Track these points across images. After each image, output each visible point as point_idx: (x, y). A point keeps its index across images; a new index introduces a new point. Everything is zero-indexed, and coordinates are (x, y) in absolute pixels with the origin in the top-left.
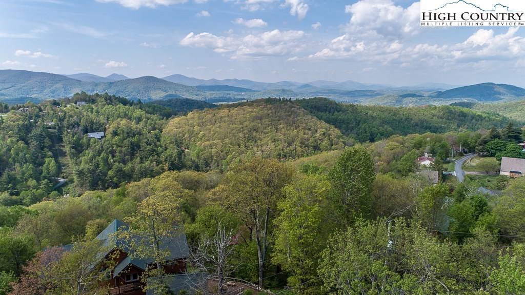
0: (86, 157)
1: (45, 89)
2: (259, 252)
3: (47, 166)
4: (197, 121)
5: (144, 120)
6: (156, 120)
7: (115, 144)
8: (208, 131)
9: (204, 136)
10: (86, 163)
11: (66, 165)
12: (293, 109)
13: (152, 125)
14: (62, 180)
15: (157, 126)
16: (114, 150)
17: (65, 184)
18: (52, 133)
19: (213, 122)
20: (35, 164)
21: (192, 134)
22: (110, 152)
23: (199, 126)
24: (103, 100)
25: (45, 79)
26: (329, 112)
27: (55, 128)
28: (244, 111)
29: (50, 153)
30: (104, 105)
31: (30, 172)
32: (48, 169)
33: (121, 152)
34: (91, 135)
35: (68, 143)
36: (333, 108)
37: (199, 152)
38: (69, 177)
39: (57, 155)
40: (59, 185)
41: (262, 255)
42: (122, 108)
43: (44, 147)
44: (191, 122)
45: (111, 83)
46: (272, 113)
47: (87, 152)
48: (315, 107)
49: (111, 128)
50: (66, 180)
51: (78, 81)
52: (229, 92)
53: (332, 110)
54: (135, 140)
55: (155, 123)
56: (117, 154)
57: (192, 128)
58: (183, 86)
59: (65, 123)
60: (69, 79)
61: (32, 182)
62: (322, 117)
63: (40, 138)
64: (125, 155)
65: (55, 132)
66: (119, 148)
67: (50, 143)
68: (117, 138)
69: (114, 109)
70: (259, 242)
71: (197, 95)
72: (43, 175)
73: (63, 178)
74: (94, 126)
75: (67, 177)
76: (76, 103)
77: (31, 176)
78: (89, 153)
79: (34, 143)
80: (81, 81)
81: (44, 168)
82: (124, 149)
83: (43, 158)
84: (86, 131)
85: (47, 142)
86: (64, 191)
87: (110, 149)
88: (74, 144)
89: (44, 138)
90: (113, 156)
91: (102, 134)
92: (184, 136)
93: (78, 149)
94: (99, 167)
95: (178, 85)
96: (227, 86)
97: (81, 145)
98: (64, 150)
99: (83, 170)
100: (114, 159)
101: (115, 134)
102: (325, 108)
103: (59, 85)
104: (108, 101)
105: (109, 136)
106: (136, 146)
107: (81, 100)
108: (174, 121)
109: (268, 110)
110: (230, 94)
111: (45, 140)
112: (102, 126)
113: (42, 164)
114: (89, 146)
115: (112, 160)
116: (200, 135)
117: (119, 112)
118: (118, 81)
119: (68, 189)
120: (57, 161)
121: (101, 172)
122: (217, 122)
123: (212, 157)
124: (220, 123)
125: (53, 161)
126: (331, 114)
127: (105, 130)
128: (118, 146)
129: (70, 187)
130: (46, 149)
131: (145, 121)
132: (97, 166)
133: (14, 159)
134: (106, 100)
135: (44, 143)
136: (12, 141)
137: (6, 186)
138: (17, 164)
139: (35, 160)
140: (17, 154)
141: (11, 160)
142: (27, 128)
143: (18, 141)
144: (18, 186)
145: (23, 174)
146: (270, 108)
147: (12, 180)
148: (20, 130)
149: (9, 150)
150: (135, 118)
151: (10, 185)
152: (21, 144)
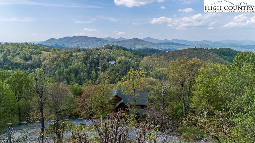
0: (107, 72)
1: (94, 44)
2: (184, 106)
3: (93, 74)
4: (157, 59)
5: (132, 57)
6: (137, 58)
7: (119, 67)
8: (161, 64)
9: (159, 65)
10: (107, 74)
11: (99, 75)
12: (208, 54)
13: (136, 60)
15: (138, 60)
16: (119, 69)
18: (95, 61)
19: (165, 59)
20: (88, 73)
21: (154, 65)
22: (117, 70)
23: (157, 61)
24: (116, 48)
26: (231, 56)
27: (96, 59)
28: (181, 54)
29: (94, 69)
30: (116, 50)
31: (86, 76)
32: (93, 76)
33: (121, 70)
34: (110, 62)
35: (101, 65)
36: (234, 54)
37: (157, 73)
39: (97, 70)
41: (185, 108)
42: (123, 52)
43: (92, 66)
44: (153, 59)
45: (119, 42)
46: (196, 55)
47: (108, 69)
48: (222, 53)
49: (118, 59)
50: (99, 81)
51: (106, 40)
52: (173, 46)
53: (233, 55)
54: (128, 65)
55: (137, 59)
56: (120, 71)
57: (154, 62)
58: (151, 43)
59: (100, 57)
60: (103, 40)
61: (87, 80)
62: (226, 58)
63: (91, 62)
64: (123, 72)
65: (96, 61)
66: (121, 69)
68: (120, 64)
69: (120, 52)
70: (184, 101)
72: (91, 78)
74: (111, 59)
75: (99, 80)
76: (105, 49)
77: (86, 78)
78: (109, 70)
79: (88, 65)
80: (107, 41)
81: (91, 75)
82: (123, 69)
83: (91, 71)
84: (108, 61)
85: (93, 64)
87: (117, 69)
88: (103, 66)
89: (92, 63)
90: (118, 72)
91: (114, 62)
92: (150, 65)
95: (149, 42)
96: (173, 43)
97: (106, 67)
98: (99, 69)
100: (119, 73)
101: (120, 62)
102: (228, 54)
103: (99, 43)
104: (118, 48)
105: (117, 63)
106: (128, 68)
107: (107, 48)
108: (146, 58)
109: (194, 54)
110: (174, 47)
112: (114, 59)
113: (91, 73)
114: (109, 67)
115: (118, 74)
116: (157, 65)
117: (122, 53)
118: (123, 41)
120: (96, 73)
123: (163, 76)
124: (168, 60)
125: (95, 72)
126: (232, 57)
127: (115, 61)
128: (120, 68)
130: (92, 67)
133: (81, 70)
134: (117, 48)
135: (92, 65)
136: (81, 63)
137: (78, 81)
138: (82, 73)
139: (88, 71)
140: (82, 69)
141: (80, 71)
142: (86, 59)
143: (83, 64)
144: (82, 81)
145: (84, 77)
146: (195, 53)
147: (80, 79)
148: (84, 59)
149: (80, 67)
150: (128, 56)
151: (79, 81)
152: (84, 65)
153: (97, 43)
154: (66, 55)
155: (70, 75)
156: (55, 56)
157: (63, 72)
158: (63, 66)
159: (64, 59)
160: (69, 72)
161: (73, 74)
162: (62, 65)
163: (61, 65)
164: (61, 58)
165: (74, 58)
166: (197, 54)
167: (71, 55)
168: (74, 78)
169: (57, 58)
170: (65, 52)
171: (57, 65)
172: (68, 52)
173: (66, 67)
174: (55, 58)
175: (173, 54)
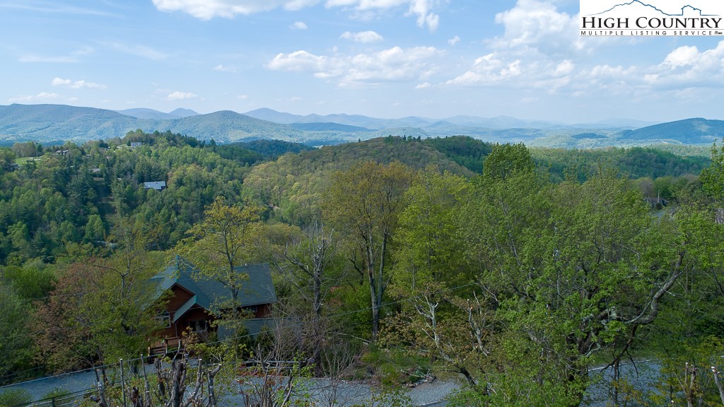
0: (141, 214)
1: (91, 129)
2: (373, 294)
3: (91, 225)
4: (291, 169)
5: (219, 166)
6: (235, 167)
7: (180, 197)
8: (305, 182)
9: (299, 188)
10: (142, 221)
11: (115, 225)
12: (423, 151)
13: (230, 174)
14: (110, 245)
15: (235, 175)
16: (179, 205)
17: (114, 250)
18: (97, 182)
19: (313, 169)
20: (75, 222)
21: (284, 185)
22: (173, 207)
23: (292, 174)
24: (165, 139)
25: (90, 116)
26: (474, 156)
27: (101, 176)
28: (356, 154)
29: (95, 209)
30: (166, 147)
31: (69, 233)
32: (92, 229)
33: (187, 207)
34: (148, 185)
35: (118, 194)
36: (479, 150)
37: (293, 210)
38: (119, 241)
39: (104, 211)
41: (376, 299)
42: (190, 151)
43: (87, 200)
44: (282, 169)
45: (175, 121)
46: (393, 156)
47: (143, 207)
48: (454, 149)
50: (115, 244)
51: (133, 118)
52: (334, 132)
53: (478, 153)
54: (206, 191)
55: (234, 171)
56: (183, 210)
57: (283, 178)
58: (273, 124)
59: (115, 169)
60: (121, 115)
61: (72, 246)
62: (463, 162)
63: (83, 188)
64: (193, 212)
65: (101, 182)
66: (185, 203)
67: (94, 196)
68: (182, 188)
69: (178, 152)
70: (372, 280)
71: (290, 136)
72: (86, 237)
73: (112, 242)
74: (153, 173)
75: (116, 241)
76: (129, 145)
77: (69, 238)
78: (146, 208)
79: (75, 195)
80: (136, 118)
81: (87, 228)
82: (191, 203)
83: (85, 215)
84: (142, 180)
85: (91, 193)
87: (174, 203)
88: (126, 197)
89: (88, 188)
90: (177, 214)
91: (163, 183)
92: (272, 188)
93: (131, 203)
94: (158, 227)
95: (266, 123)
97: (136, 199)
98: (113, 206)
100: (179, 216)
101: (180, 183)
102: (468, 150)
103: (108, 124)
104: (172, 141)
105: (172, 186)
106: (208, 200)
107: (136, 140)
108: (260, 168)
109: (388, 153)
110: (336, 134)
111: (89, 192)
112: (163, 173)
113: (84, 222)
114: (145, 199)
115: (176, 219)
116: (294, 186)
117: (186, 155)
118: (186, 118)
120: (103, 219)
122: (318, 169)
123: (312, 215)
124: (322, 170)
125: (99, 219)
126: (476, 159)
127: (166, 179)
128: (184, 200)
130: (89, 204)
131: (220, 169)
133: (48, 215)
134: (169, 140)
135: (87, 195)
136: (46, 193)
137: (38, 251)
138: (53, 223)
139: (75, 217)
140: (53, 209)
141: (45, 217)
142: (67, 176)
143: (54, 192)
144: (54, 251)
145: (61, 235)
146: (392, 150)
147: (46, 242)
148: (56, 178)
149: (43, 203)
150: (207, 164)
151: (44, 249)
152: (59, 196)
153: (102, 126)
155: (8, 234)
160: (3, 224)
161: (17, 230)
165: (19, 175)
166: (396, 153)
167: (9, 168)
168: (23, 240)
175: (335, 154)
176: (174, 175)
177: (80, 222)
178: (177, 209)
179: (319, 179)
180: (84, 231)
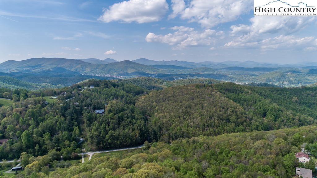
0: (94, 127)
3: (75, 131)
4: (155, 99)
5: (125, 97)
6: (132, 97)
7: (110, 118)
8: (161, 106)
9: (159, 109)
10: (95, 130)
11: (84, 129)
12: (213, 93)
13: (130, 100)
14: (82, 139)
15: (132, 101)
16: (109, 121)
17: (83, 142)
18: (77, 109)
19: (164, 99)
21: (153, 107)
22: (107, 122)
23: (156, 102)
24: (103, 84)
26: (236, 93)
27: (79, 107)
28: (183, 93)
29: (76, 123)
30: (104, 88)
31: (66, 136)
32: (75, 134)
33: (113, 123)
34: (97, 111)
35: (85, 117)
36: (238, 90)
37: (156, 121)
38: (85, 138)
39: (80, 123)
40: (80, 142)
42: (113, 89)
43: (73, 119)
44: (151, 99)
46: (199, 95)
47: (95, 123)
48: (227, 89)
50: (84, 139)
52: (173, 69)
53: (238, 92)
54: (120, 115)
55: (131, 99)
56: (111, 124)
57: (152, 104)
59: (84, 104)
60: (85, 62)
61: (67, 142)
62: (231, 97)
63: (71, 114)
64: (115, 125)
65: (79, 109)
66: (112, 120)
67: (76, 117)
68: (111, 114)
69: (109, 91)
72: (72, 137)
73: (82, 138)
74: (99, 105)
75: (84, 138)
76: (89, 86)
77: (66, 138)
78: (96, 124)
79: (69, 118)
80: (90, 63)
81: (73, 132)
82: (115, 121)
83: (72, 126)
84: (95, 109)
85: (75, 116)
86: (83, 147)
87: (107, 121)
88: (89, 118)
89: (74, 113)
90: (109, 125)
91: (103, 110)
92: (147, 108)
93: (91, 120)
94: (101, 133)
96: (172, 66)
97: (92, 119)
98: (83, 120)
99: (93, 135)
100: (109, 127)
101: (110, 111)
102: (233, 90)
103: (79, 66)
104: (106, 85)
105: (106, 113)
106: (121, 119)
107: (92, 85)
108: (142, 98)
109: (197, 93)
110: (173, 71)
111: (74, 115)
112: (103, 105)
113: (72, 130)
114: (96, 119)
115: (108, 128)
116: (156, 108)
117: (112, 92)
119: (85, 145)
121: (102, 136)
122: (166, 100)
123: (164, 124)
124: (168, 100)
125: (78, 129)
126: (237, 95)
127: (104, 108)
128: (112, 119)
129: (86, 144)
130: (74, 120)
131: (125, 98)
132: (100, 133)
133: (58, 127)
135: (73, 116)
136: (58, 117)
137: (54, 145)
138: (60, 131)
139: (69, 127)
140: (60, 125)
141: (57, 128)
142: (65, 108)
143: (60, 117)
144: (60, 145)
145: (63, 136)
146: (199, 92)
147: (58, 141)
148: (62, 110)
149: (57, 122)
150: (120, 96)
151: (56, 144)
152: (63, 118)
153: (77, 67)
154: (36, 105)
155: (43, 138)
156: (20, 109)
157: (32, 134)
158: (32, 124)
159: (33, 112)
160: (41, 133)
161: (47, 136)
162: (30, 123)
163: (28, 122)
164: (28, 112)
165: (47, 109)
166: (201, 94)
167: (44, 105)
168: (49, 141)
169: (24, 112)
170: (35, 101)
171: (24, 123)
172: (39, 101)
173: (37, 125)
174: (21, 112)
175: (174, 93)
176: (108, 107)
177: (70, 130)
178: (108, 123)
179: (167, 105)
180: (72, 134)
